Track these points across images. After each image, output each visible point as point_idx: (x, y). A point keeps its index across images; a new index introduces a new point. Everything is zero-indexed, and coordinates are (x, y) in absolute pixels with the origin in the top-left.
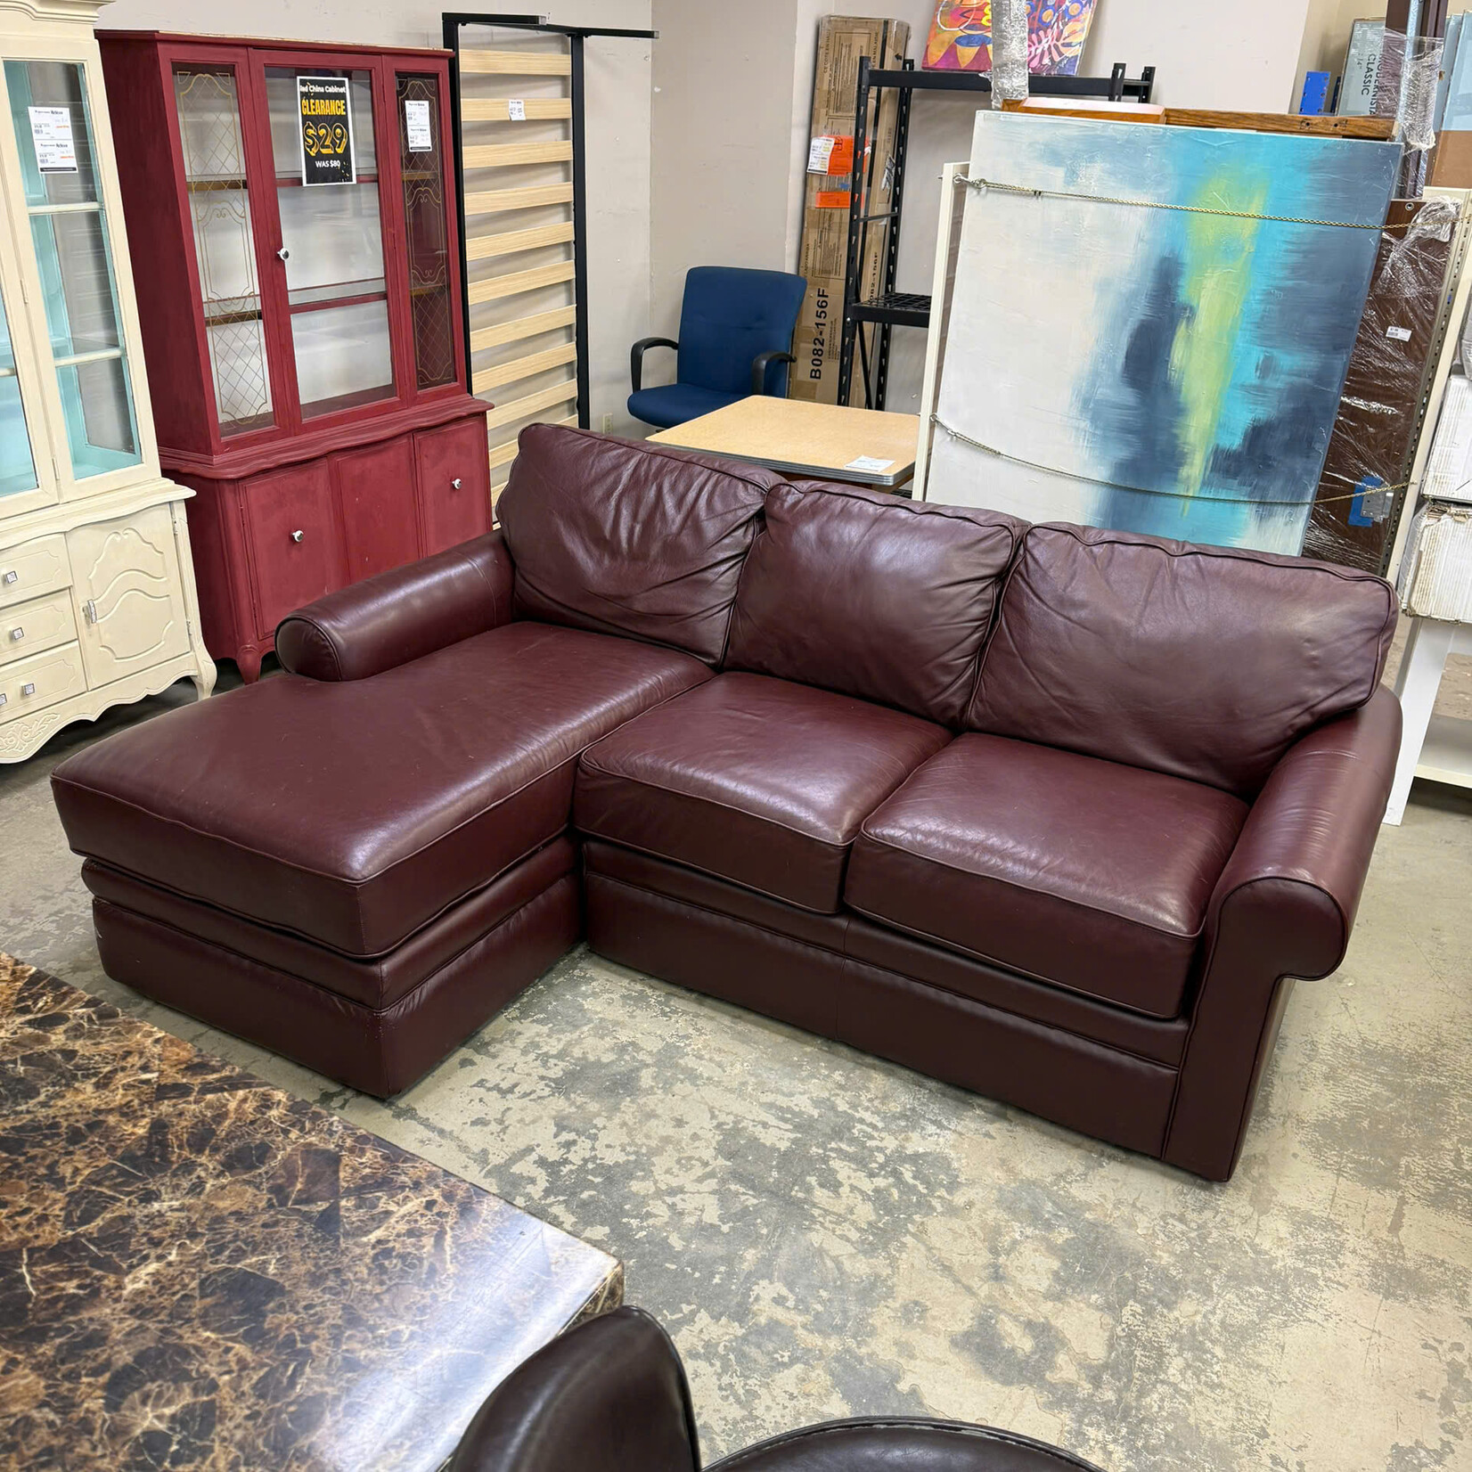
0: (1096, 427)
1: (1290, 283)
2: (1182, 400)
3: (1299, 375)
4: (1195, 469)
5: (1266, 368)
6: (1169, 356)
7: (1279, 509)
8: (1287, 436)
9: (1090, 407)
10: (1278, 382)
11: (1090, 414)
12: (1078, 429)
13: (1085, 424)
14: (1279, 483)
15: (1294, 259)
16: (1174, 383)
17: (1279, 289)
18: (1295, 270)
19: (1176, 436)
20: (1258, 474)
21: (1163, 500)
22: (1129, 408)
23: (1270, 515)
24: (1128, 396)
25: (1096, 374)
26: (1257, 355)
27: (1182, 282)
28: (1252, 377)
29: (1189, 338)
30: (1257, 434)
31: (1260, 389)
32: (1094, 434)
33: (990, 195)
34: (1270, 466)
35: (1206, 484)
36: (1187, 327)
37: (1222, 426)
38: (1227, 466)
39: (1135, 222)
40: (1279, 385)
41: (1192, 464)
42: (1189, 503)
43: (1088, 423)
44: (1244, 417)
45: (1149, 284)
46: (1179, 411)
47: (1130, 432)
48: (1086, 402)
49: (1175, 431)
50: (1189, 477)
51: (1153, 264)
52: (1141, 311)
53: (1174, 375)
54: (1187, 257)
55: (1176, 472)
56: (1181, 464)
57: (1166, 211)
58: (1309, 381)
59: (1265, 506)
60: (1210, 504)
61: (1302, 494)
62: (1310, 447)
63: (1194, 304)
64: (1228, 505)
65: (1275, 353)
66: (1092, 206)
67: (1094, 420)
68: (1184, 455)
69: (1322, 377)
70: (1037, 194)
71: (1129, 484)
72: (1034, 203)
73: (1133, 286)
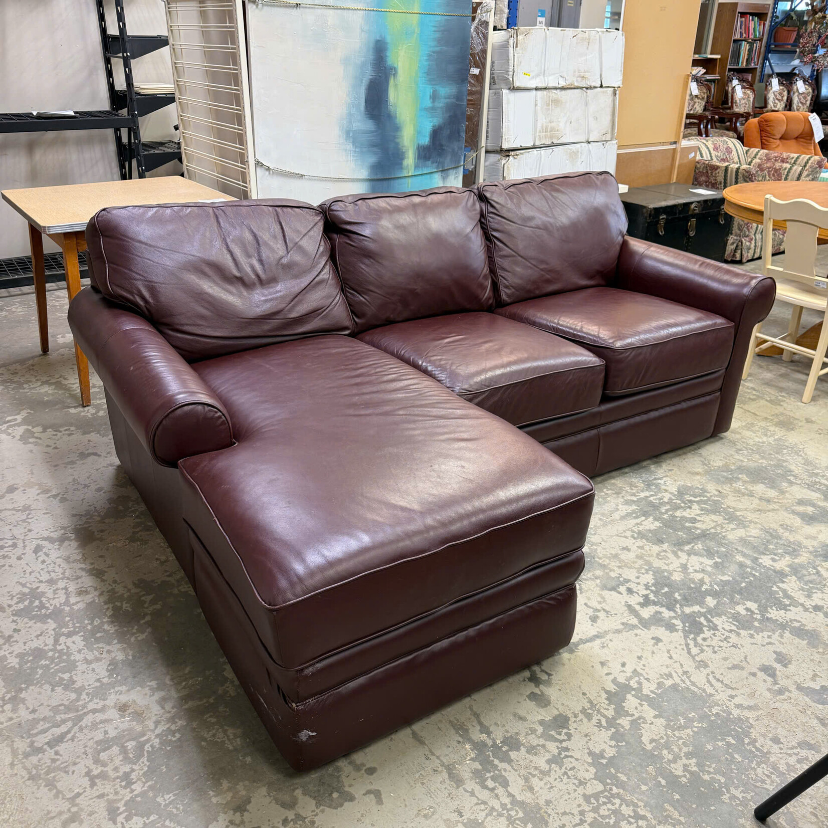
0: (356, 147)
1: (438, 49)
2: (398, 121)
3: (449, 98)
4: (410, 160)
5: (434, 97)
6: (387, 98)
7: (451, 171)
8: (449, 131)
9: (350, 135)
10: (440, 104)
11: (351, 139)
12: (346, 150)
13: (350, 147)
14: (449, 158)
15: (438, 35)
16: (392, 113)
17: (434, 52)
18: (439, 41)
19: (397, 144)
20: (440, 155)
21: (397, 181)
22: (372, 132)
23: (448, 176)
24: (369, 125)
25: (350, 115)
26: (429, 90)
27: (388, 54)
28: (428, 103)
29: (396, 85)
30: (435, 133)
31: (433, 109)
32: (355, 152)
33: (265, 8)
34: (443, 150)
35: (417, 167)
36: (394, 78)
37: (419, 133)
38: (426, 154)
39: (357, 19)
40: (441, 105)
41: (408, 158)
42: (410, 180)
43: (351, 145)
44: (428, 126)
45: (371, 57)
46: (397, 128)
47: (374, 146)
48: (348, 133)
49: (397, 140)
50: (408, 165)
51: (372, 45)
52: (369, 74)
53: (391, 108)
54: (389, 39)
55: (401, 164)
56: (403, 159)
57: (372, 12)
58: (453, 100)
59: (444, 171)
60: (420, 178)
61: (459, 161)
62: (459, 136)
63: (396, 66)
64: (428, 176)
65: (437, 87)
66: (331, 12)
67: (354, 143)
68: (403, 153)
69: (459, 97)
70: (298, 5)
71: (379, 177)
72: (295, 12)
73: (363, 59)
